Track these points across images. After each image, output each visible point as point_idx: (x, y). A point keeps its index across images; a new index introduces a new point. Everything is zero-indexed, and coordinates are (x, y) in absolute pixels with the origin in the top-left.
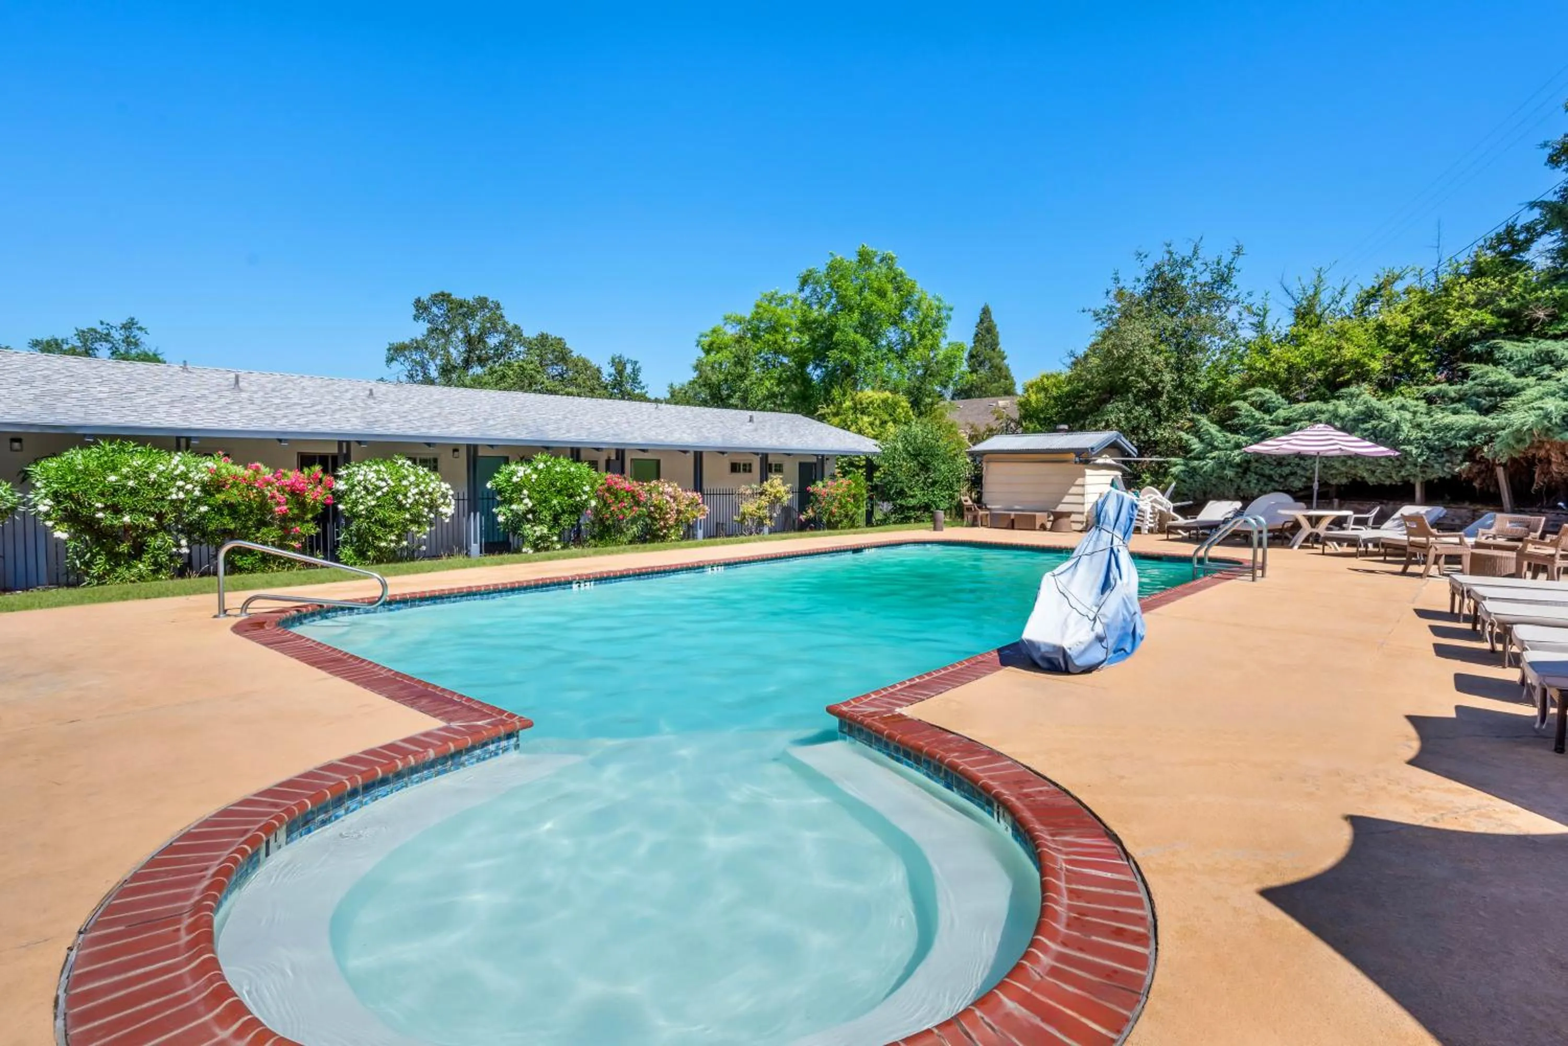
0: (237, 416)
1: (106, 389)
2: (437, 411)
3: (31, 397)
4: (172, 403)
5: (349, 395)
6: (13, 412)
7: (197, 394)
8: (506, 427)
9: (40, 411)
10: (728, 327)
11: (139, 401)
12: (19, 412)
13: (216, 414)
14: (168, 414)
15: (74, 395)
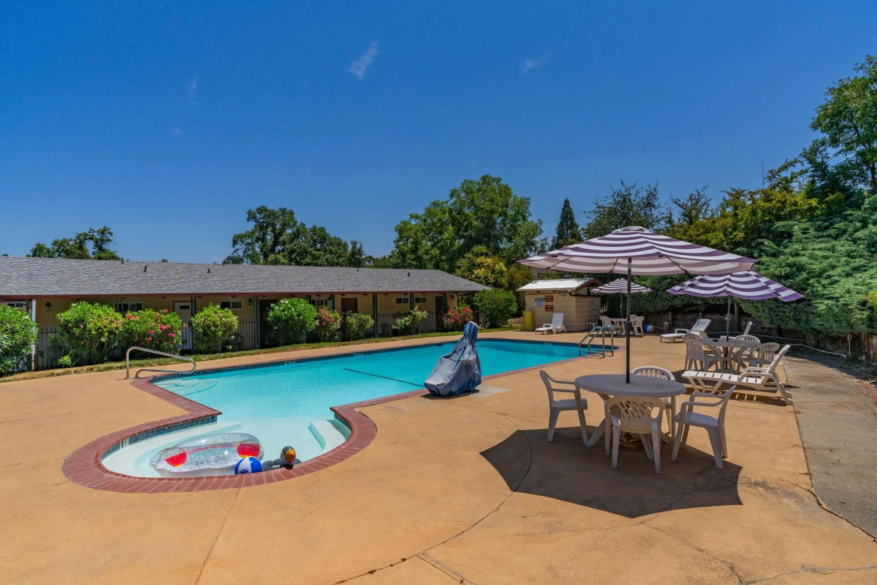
0: (144, 286)
1: (87, 276)
2: (240, 278)
3: (55, 282)
4: (115, 282)
5: (198, 273)
6: (47, 290)
7: (127, 276)
8: (273, 286)
9: (58, 288)
10: (412, 220)
11: (101, 281)
12: (50, 289)
13: (134, 286)
14: (114, 287)
15: (73, 280)
